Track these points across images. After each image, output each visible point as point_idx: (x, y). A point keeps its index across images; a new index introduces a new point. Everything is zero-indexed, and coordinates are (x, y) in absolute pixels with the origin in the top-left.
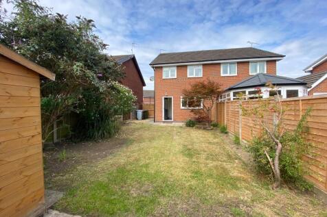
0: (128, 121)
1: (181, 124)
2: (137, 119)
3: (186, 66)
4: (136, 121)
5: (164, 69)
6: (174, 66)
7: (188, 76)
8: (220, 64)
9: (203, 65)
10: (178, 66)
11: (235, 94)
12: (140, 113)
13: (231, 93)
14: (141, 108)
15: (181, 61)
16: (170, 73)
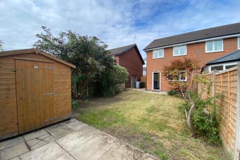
0: (128, 89)
1: (165, 93)
2: (136, 88)
3: (172, 47)
4: (134, 89)
5: (154, 52)
6: (162, 49)
7: (174, 55)
8: (204, 42)
9: (187, 45)
10: (165, 49)
11: (213, 69)
12: (138, 83)
13: (210, 68)
14: (139, 80)
15: (168, 44)
16: (158, 54)
